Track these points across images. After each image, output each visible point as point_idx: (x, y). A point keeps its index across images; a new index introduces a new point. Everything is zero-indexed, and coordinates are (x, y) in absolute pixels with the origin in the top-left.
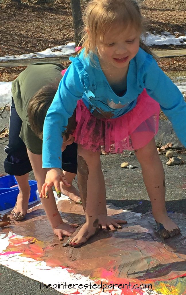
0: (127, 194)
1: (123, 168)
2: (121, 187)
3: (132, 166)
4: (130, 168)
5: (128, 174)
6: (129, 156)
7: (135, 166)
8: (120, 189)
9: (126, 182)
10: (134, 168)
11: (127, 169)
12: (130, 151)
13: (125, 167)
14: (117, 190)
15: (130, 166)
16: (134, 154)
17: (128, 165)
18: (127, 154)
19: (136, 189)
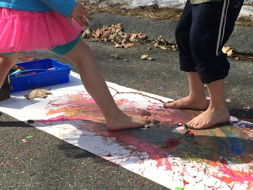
0: (148, 80)
1: (143, 59)
2: (143, 74)
3: (152, 58)
4: (149, 60)
5: (148, 65)
6: (148, 50)
7: (154, 58)
8: (142, 76)
9: (147, 71)
10: (153, 60)
11: (147, 61)
12: (148, 47)
13: (145, 59)
14: (139, 77)
15: (150, 58)
16: (152, 49)
17: (148, 57)
18: (146, 49)
19: (156, 76)
